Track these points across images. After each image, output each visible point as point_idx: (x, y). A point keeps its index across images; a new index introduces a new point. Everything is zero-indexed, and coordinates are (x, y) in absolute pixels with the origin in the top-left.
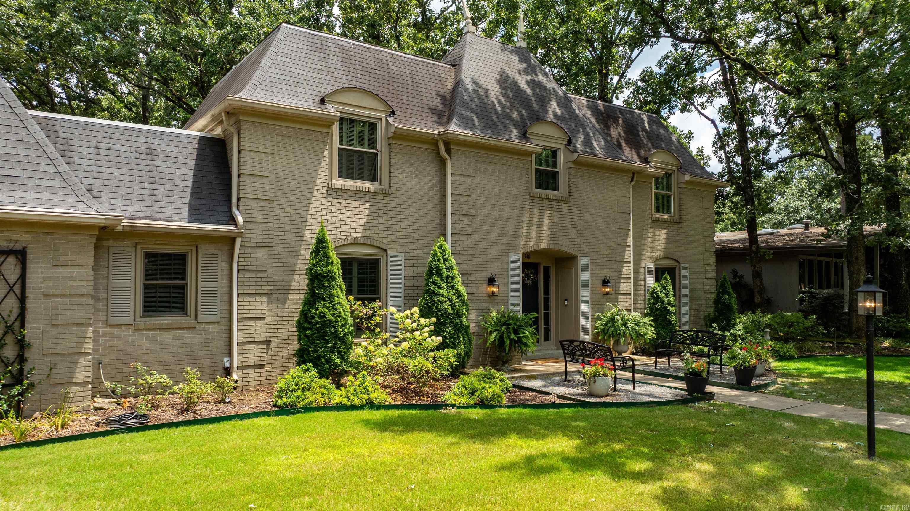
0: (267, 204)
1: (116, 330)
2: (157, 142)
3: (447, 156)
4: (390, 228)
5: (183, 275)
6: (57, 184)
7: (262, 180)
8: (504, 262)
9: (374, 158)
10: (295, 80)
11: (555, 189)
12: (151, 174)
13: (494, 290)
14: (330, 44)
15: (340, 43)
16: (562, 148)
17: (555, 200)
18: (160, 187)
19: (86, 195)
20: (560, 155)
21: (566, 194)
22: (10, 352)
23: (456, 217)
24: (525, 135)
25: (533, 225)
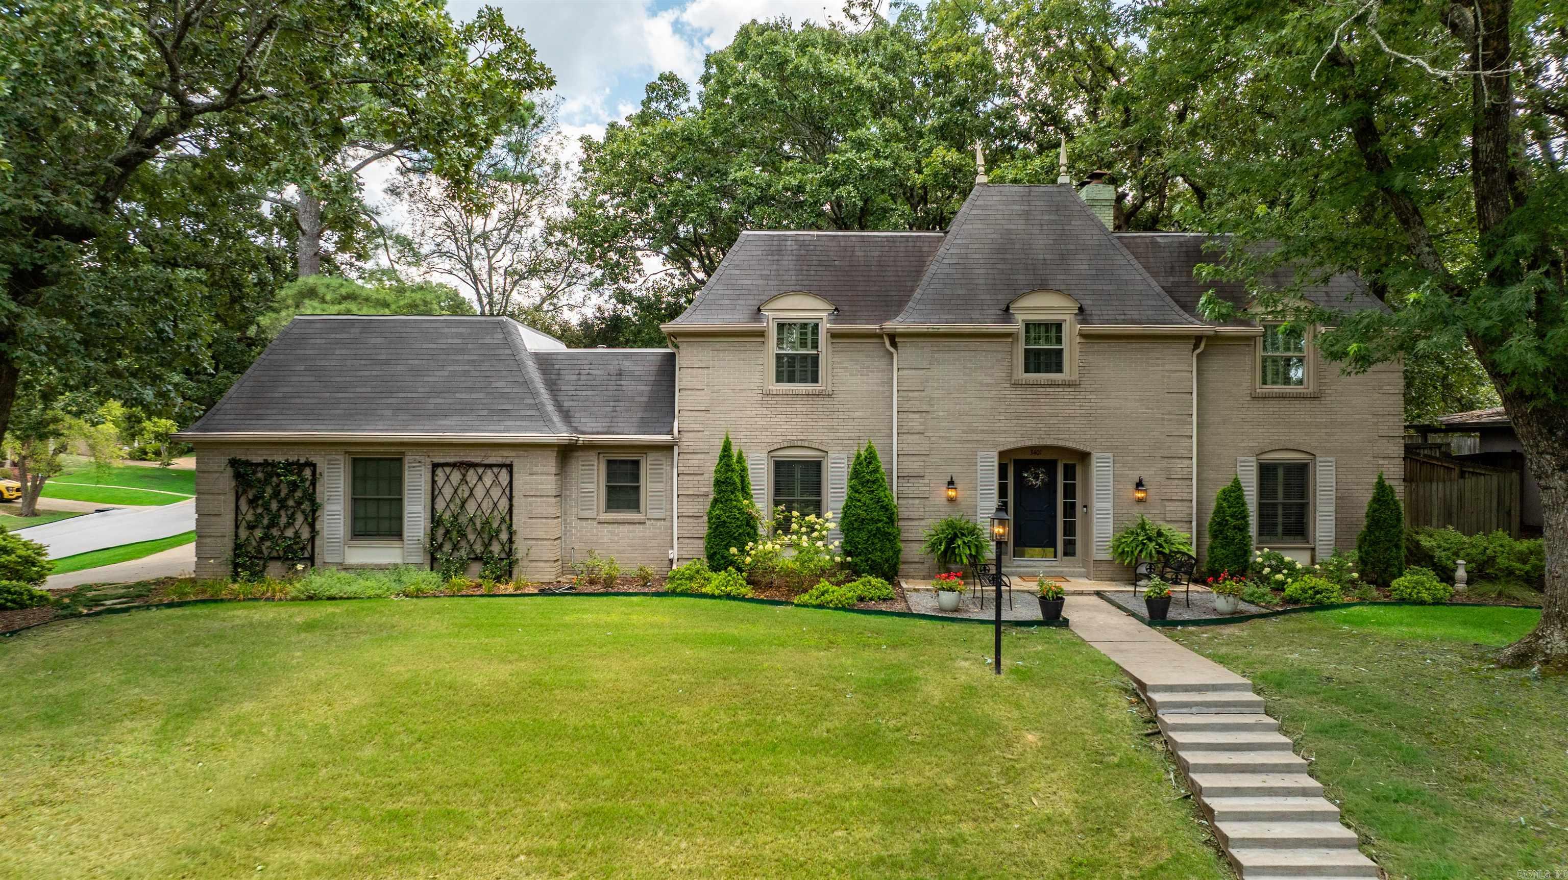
0: (703, 414)
1: (584, 523)
2: (625, 363)
3: (892, 350)
4: (831, 429)
5: (636, 478)
6: (533, 413)
7: (699, 393)
8: (971, 462)
9: (815, 359)
10: (738, 292)
11: (1059, 369)
12: (617, 393)
13: (952, 493)
14: (789, 243)
15: (801, 238)
16: (1068, 319)
17: (1053, 384)
18: (621, 404)
19: (551, 420)
20: (1065, 328)
21: (1075, 377)
22: (504, 536)
23: (904, 415)
24: (1008, 309)
25: (1017, 418)
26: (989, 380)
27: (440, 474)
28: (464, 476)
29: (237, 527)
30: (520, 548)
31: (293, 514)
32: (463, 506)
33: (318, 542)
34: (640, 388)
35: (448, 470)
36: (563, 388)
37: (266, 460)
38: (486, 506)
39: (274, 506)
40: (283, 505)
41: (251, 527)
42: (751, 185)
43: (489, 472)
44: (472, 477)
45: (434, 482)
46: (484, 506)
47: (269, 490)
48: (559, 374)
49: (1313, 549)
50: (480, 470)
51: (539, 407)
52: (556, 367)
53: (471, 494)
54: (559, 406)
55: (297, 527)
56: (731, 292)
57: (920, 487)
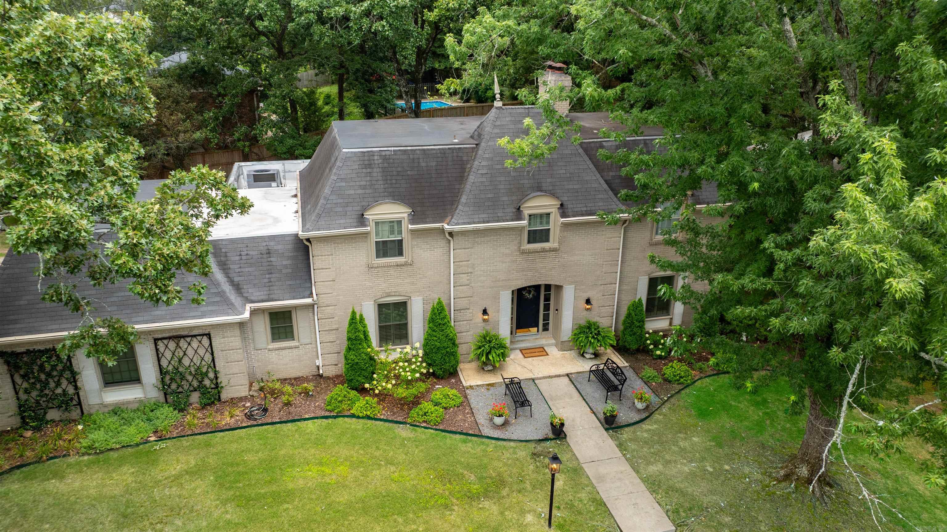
0: (331, 283)
1: (259, 351)
2: (271, 244)
3: (450, 238)
4: (413, 283)
5: (290, 321)
6: (218, 299)
7: (327, 271)
8: (496, 298)
9: (400, 242)
10: (346, 201)
11: (547, 240)
12: (269, 267)
13: (486, 317)
14: (376, 158)
15: (384, 153)
16: (554, 211)
17: (544, 250)
18: (274, 275)
19: (232, 304)
20: (552, 217)
21: (556, 245)
22: (211, 375)
23: (458, 276)
24: (519, 209)
25: (523, 271)
26: (507, 251)
27: (160, 343)
28: (178, 344)
29: (17, 393)
30: (223, 379)
31: (59, 380)
32: (180, 361)
33: (81, 394)
34: (284, 263)
35: (166, 342)
36: (231, 266)
37: (28, 350)
38: (197, 360)
39: (43, 377)
40: (49, 375)
41: (26, 391)
42: (311, 12)
43: (195, 339)
44: (183, 343)
45: (157, 350)
46: (195, 360)
47: (36, 368)
48: (226, 256)
49: (671, 319)
50: (188, 339)
51: (221, 294)
52: (223, 250)
53: (185, 354)
54: (232, 282)
55: (64, 387)
56: (341, 201)
57: (468, 315)
